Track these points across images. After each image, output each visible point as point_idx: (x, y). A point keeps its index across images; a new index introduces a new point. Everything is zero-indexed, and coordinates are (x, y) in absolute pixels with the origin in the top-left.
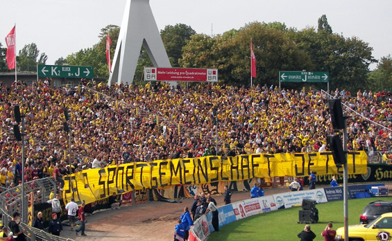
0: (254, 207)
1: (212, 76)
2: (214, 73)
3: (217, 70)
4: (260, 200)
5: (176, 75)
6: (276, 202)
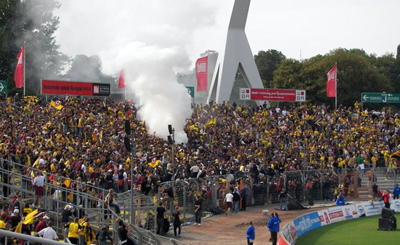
0: (338, 214)
1: (300, 96)
2: (302, 93)
3: (305, 91)
4: (343, 208)
5: (268, 95)
6: (357, 211)
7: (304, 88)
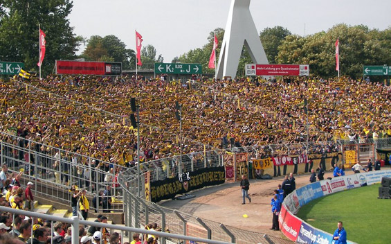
0: (340, 184)
1: (304, 70)
2: (306, 68)
3: (308, 66)
4: (344, 178)
5: (273, 71)
6: (359, 180)
7: (307, 63)
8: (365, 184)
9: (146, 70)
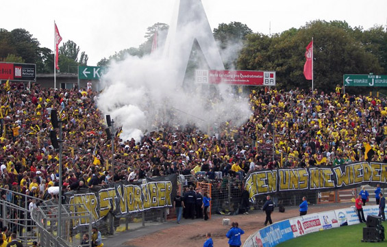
0: (314, 223)
1: (269, 78)
2: (272, 76)
3: (274, 73)
4: (320, 215)
5: (230, 78)
6: (338, 219)
7: (274, 69)
8: (346, 224)
9: (65, 75)
